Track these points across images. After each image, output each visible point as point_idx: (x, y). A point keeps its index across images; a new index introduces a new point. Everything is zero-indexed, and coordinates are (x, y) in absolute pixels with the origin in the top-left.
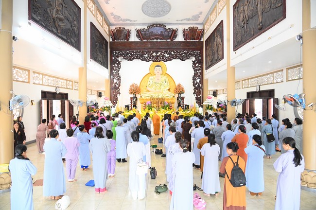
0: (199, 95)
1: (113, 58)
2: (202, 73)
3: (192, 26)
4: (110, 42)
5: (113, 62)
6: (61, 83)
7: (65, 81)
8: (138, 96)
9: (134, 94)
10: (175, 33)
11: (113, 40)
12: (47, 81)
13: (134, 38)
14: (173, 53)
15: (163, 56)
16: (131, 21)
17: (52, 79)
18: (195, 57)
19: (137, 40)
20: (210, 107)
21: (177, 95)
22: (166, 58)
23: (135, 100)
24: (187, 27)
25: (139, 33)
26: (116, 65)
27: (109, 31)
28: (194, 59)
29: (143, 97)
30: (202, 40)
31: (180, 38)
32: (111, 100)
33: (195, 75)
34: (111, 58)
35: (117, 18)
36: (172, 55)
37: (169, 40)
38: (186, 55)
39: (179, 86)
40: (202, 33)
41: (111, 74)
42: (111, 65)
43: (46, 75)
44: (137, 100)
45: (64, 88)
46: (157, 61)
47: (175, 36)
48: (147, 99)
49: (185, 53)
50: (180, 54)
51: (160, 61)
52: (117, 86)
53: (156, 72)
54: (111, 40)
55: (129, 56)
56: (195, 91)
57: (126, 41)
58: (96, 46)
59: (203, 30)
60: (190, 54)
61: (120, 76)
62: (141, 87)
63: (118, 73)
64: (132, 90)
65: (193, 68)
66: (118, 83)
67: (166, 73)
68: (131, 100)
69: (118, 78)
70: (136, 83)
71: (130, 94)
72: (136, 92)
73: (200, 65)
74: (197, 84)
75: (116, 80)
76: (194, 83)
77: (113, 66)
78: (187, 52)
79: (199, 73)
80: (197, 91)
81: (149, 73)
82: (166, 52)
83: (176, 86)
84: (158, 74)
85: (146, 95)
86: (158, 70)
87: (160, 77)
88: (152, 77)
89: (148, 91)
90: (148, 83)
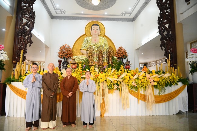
2: (172, 14)
8: (70, 61)
23: (65, 65)
33: (162, 16)
52: (28, 28)
53: (93, 32)
61: (34, 13)
62: (74, 50)
63: (32, 7)
64: (62, 52)
65: (158, 6)
66: (30, 25)
67: (104, 36)
68: (60, 65)
69: (31, 15)
70: (67, 44)
71: (59, 57)
72: (67, 55)
73: (168, 2)
74: (166, 31)
75: (27, 18)
76: (161, 30)
79: (167, 14)
80: (165, 42)
81: (84, 35)
83: (117, 49)
84: (96, 34)
85: (80, 58)
86: (95, 30)
87: (98, 38)
88: (87, 39)
89: (83, 54)
90: (83, 45)
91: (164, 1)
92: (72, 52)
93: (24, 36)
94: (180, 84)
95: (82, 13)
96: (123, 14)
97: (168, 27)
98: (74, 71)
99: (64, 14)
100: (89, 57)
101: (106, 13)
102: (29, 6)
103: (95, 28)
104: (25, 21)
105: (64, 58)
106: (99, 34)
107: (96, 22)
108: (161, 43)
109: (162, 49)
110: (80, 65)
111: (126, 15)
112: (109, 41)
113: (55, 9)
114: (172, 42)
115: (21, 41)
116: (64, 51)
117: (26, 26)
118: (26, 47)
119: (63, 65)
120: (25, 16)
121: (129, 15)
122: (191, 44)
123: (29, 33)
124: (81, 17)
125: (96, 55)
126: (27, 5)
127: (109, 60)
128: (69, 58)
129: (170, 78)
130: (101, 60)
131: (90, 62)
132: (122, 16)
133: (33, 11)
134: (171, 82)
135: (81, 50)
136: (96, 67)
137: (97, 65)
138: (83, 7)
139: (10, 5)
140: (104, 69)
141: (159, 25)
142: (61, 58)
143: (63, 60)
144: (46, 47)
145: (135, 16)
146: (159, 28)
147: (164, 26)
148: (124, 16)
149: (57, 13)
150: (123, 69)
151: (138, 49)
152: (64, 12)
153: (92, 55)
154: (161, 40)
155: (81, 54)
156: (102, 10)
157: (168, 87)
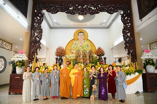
1: (36, 11)
2: (132, 27)
8: (63, 58)
14: (99, 6)
15: (90, 9)
18: (123, 10)
21: (98, 57)
23: (60, 61)
26: (39, 18)
28: (122, 13)
33: (125, 28)
34: (33, 10)
36: (99, 8)
38: (114, 8)
41: (32, 27)
42: (33, 18)
46: (83, 14)
49: (112, 7)
50: (107, 8)
53: (79, 37)
55: (53, 9)
60: (117, 7)
61: (42, 29)
62: (66, 50)
63: (40, 25)
64: (58, 52)
65: (122, 22)
66: (39, 37)
67: (88, 39)
68: (57, 61)
69: (40, 30)
70: (62, 46)
71: (56, 55)
72: (61, 54)
73: (129, 19)
74: (128, 38)
75: (37, 33)
76: (125, 37)
77: (35, 18)
78: (115, 6)
79: (129, 26)
80: (128, 45)
81: (73, 39)
82: (92, 5)
83: (97, 49)
84: (81, 39)
85: (70, 56)
86: (81, 36)
87: (83, 42)
88: (76, 42)
89: (72, 53)
90: (73, 47)
91: (126, 18)
92: (65, 52)
93: (35, 44)
94: (137, 74)
95: (72, 24)
96: (100, 24)
97: (129, 35)
98: (68, 66)
99: (59, 25)
100: (77, 57)
101: (88, 24)
102: (39, 25)
103: (81, 34)
104: (36, 34)
105: (59, 56)
106: (84, 39)
107: (81, 30)
108: (125, 46)
109: (126, 50)
110: (72, 62)
111: (103, 24)
112: (91, 43)
113: (53, 23)
114: (132, 45)
115: (34, 47)
116: (59, 51)
117: (37, 38)
118: (37, 51)
119: (59, 61)
120: (36, 32)
121: (105, 24)
122: (150, 44)
123: (39, 42)
124: (71, 27)
125: (81, 56)
126: (37, 24)
127: (90, 59)
128: (63, 56)
129: (130, 69)
130: (85, 59)
131: (78, 60)
132: (100, 25)
133: (41, 28)
134: (130, 72)
135: (71, 50)
136: (82, 63)
137: (82, 62)
138: (72, 21)
139: (28, 25)
140: (87, 64)
141: (123, 34)
142: (57, 56)
143: (59, 57)
144: (46, 49)
145: (109, 25)
146: (123, 36)
147: (127, 35)
148: (101, 25)
149: (54, 25)
150: (99, 65)
151: (112, 48)
152: (59, 24)
153: (79, 56)
154: (125, 44)
155: (71, 53)
156: (85, 22)
157: (129, 75)
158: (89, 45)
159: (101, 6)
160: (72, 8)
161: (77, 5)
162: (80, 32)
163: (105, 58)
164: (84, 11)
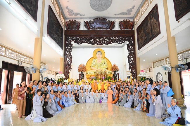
0: (133, 70)
1: (67, 42)
2: (135, 53)
3: (126, 19)
4: (65, 31)
5: (66, 45)
6: (23, 59)
7: (28, 58)
8: (85, 73)
9: (81, 72)
10: (113, 24)
11: (67, 29)
12: (10, 54)
13: (83, 28)
14: (112, 38)
15: (105, 40)
16: (81, 15)
17: (15, 53)
18: (129, 41)
19: (85, 29)
20: (144, 78)
21: (113, 73)
22: (107, 42)
23: (82, 76)
24: (122, 20)
25: (87, 24)
26: (69, 47)
27: (65, 22)
28: (128, 43)
29: (88, 74)
30: (133, 29)
31: (117, 28)
32: (64, 74)
33: (130, 54)
34: (65, 42)
35: (71, 11)
36: (112, 40)
37: (109, 29)
38: (122, 40)
39: (115, 66)
40: (133, 24)
41: (65, 54)
42: (65, 47)
43: (10, 49)
44: (83, 76)
45: (27, 63)
46: (100, 45)
47: (114, 26)
48: (91, 75)
49: (121, 39)
50: (117, 40)
51: (102, 44)
52: (69, 63)
53: (97, 56)
54: (66, 30)
55: (79, 41)
56: (130, 67)
57: (77, 30)
58: (53, 27)
59: (134, 22)
60: (125, 39)
61: (72, 56)
62: (87, 67)
63: (70, 53)
64: (80, 69)
65: (128, 50)
66: (70, 61)
67: (105, 57)
68: (80, 76)
69: (70, 57)
70: (83, 64)
71: (79, 71)
72: (83, 70)
73: (133, 47)
76: (129, 61)
77: (67, 48)
78: (123, 38)
79: (132, 53)
80: (131, 66)
81: (92, 57)
82: (107, 37)
83: (112, 66)
84: (99, 58)
87: (100, 60)
89: (92, 69)
90: (92, 64)
91: (130, 47)
93: (68, 66)
97: (132, 60)
104: (68, 59)
106: (102, 57)
107: (99, 49)
109: (130, 70)
115: (67, 68)
118: (69, 71)
122: (153, 63)
123: (70, 65)
126: (68, 52)
130: (101, 76)
131: (97, 77)
135: (91, 67)
137: (100, 79)
141: (128, 59)
147: (130, 59)
158: (106, 62)
159: (113, 38)
160: (92, 40)
161: (96, 38)
162: (98, 52)
163: (118, 74)
164: (101, 42)
